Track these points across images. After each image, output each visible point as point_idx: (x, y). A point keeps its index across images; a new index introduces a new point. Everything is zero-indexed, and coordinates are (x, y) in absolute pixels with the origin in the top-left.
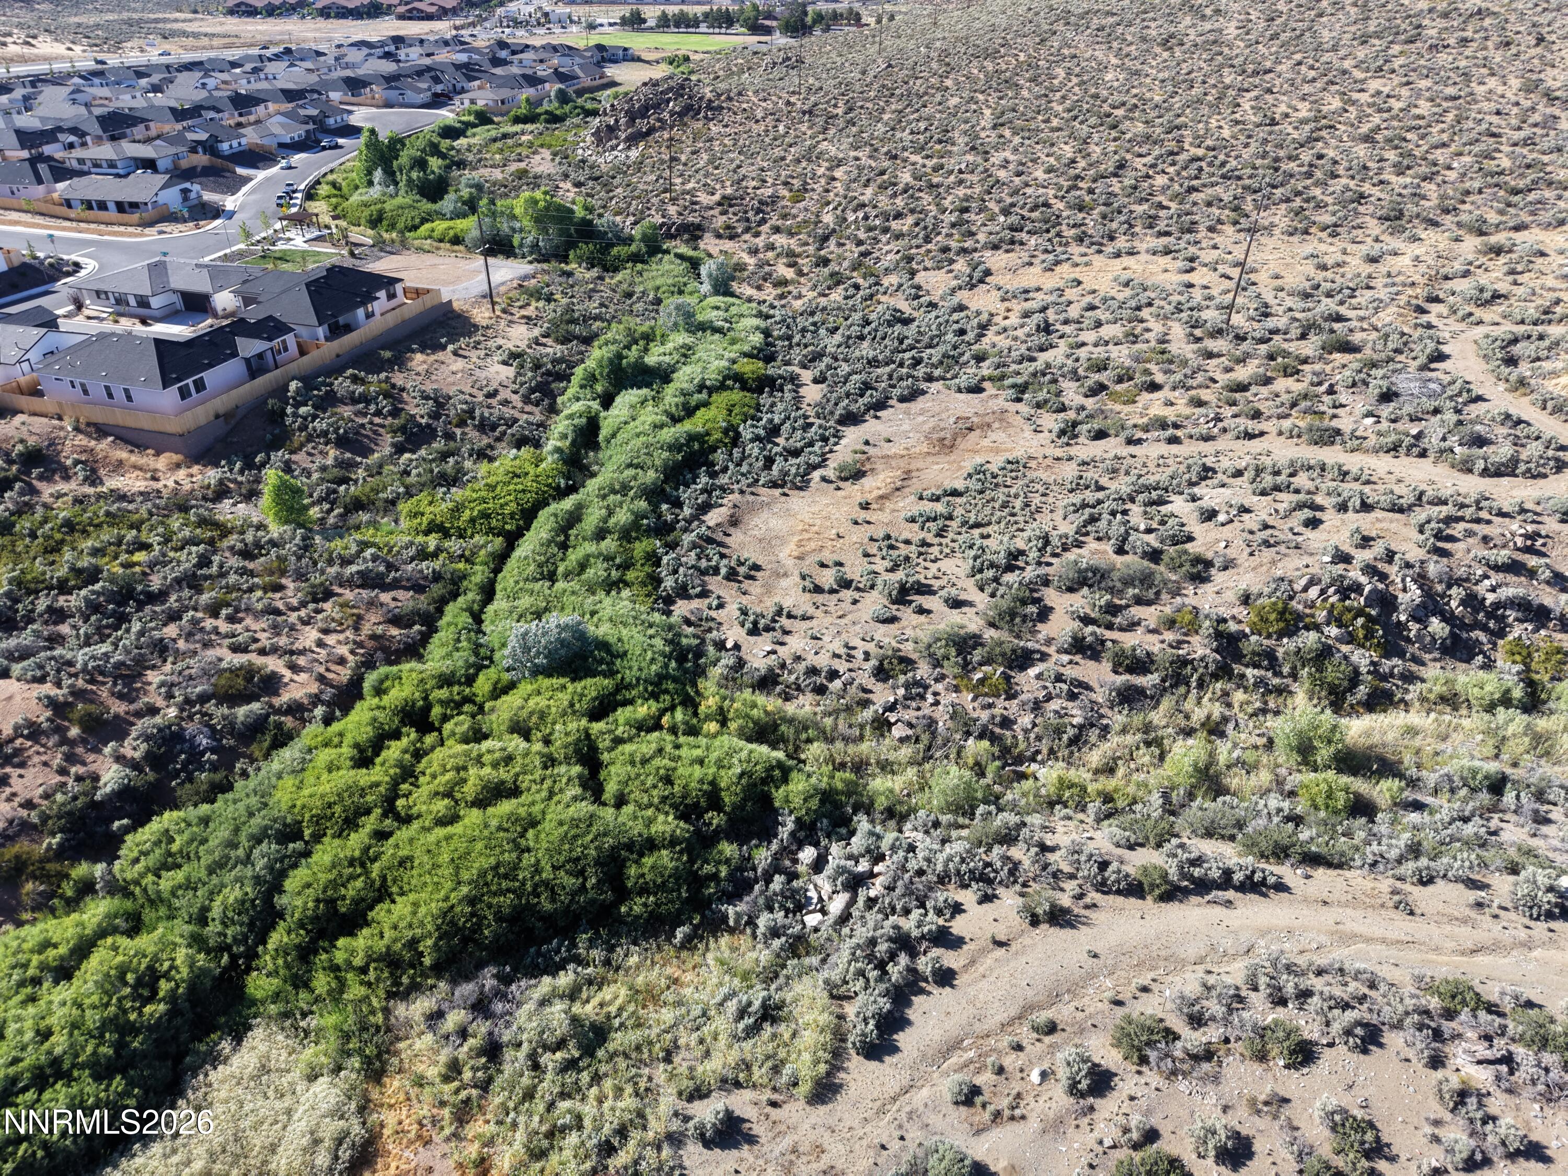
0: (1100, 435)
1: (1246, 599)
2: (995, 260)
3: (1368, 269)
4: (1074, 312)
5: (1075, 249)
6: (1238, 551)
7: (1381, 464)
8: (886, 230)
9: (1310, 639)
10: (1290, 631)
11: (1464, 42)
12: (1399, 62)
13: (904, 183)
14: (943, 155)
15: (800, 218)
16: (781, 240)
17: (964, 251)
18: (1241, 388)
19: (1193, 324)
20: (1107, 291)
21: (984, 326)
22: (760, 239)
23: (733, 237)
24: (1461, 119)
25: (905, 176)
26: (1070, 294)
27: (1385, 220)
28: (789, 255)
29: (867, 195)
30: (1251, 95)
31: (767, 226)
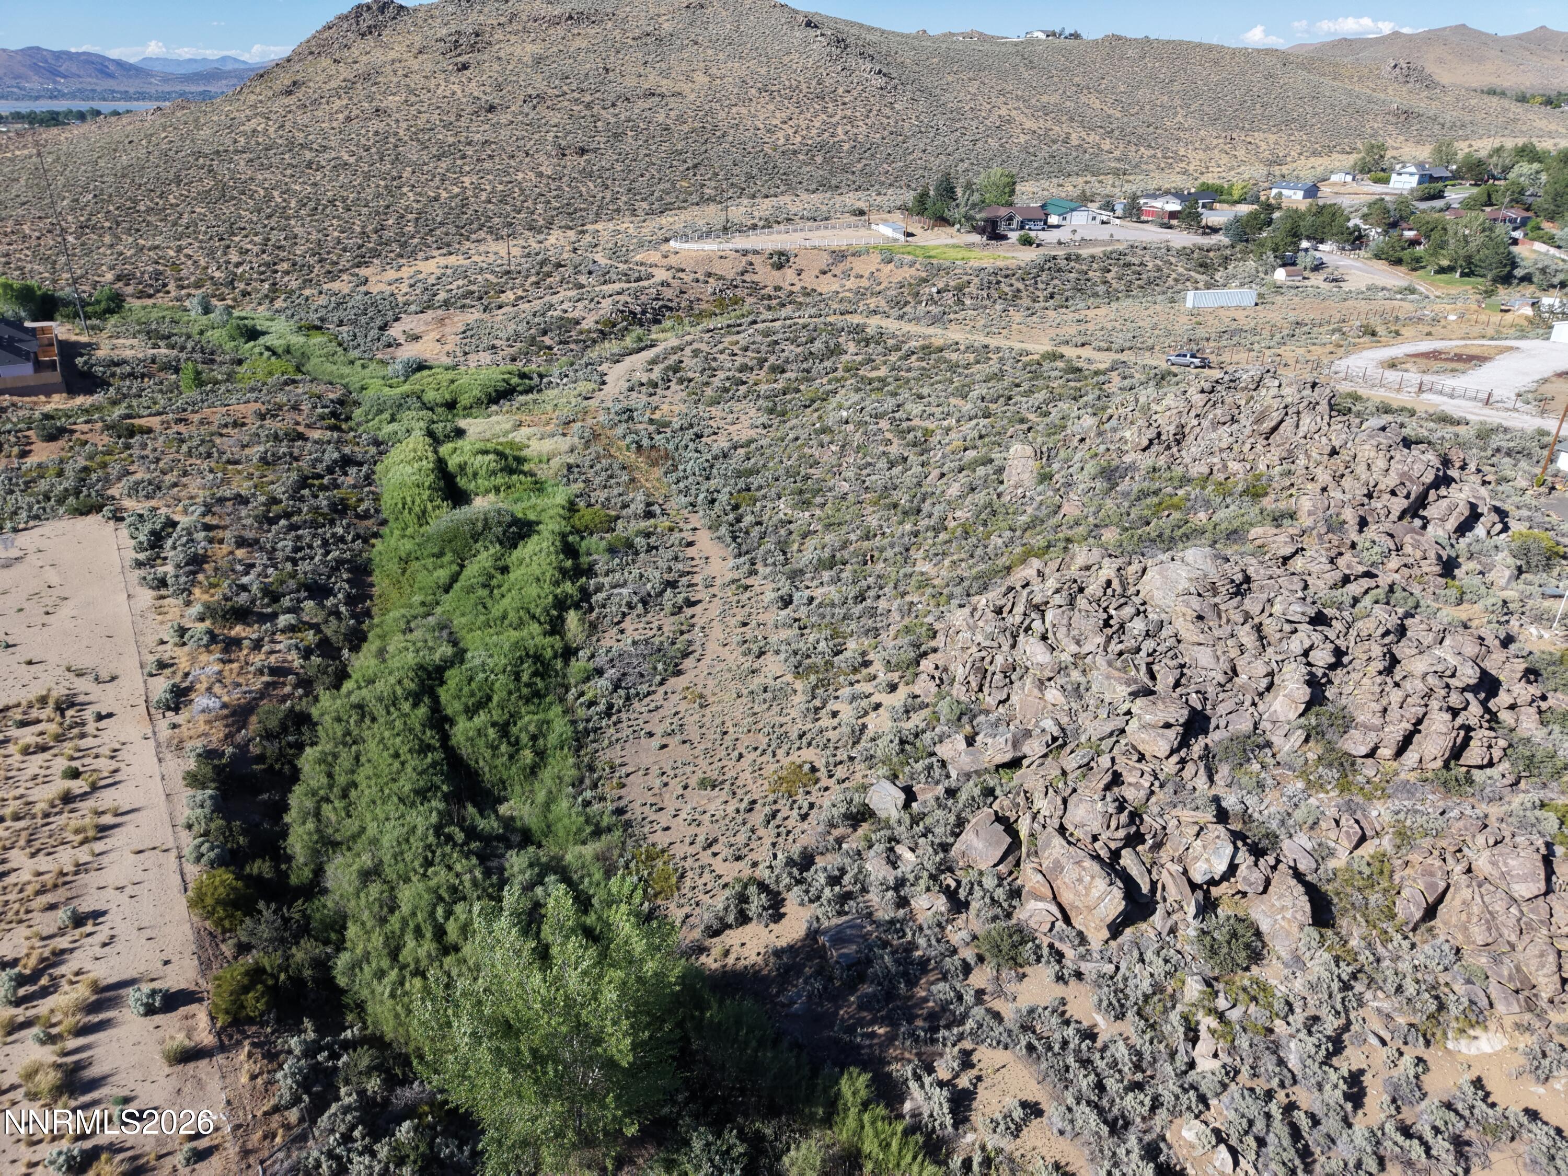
0: (500, 307)
1: (597, 322)
2: (363, 272)
4: (431, 280)
5: (404, 261)
6: (583, 315)
7: (604, 287)
8: (276, 272)
9: (619, 326)
10: (614, 325)
11: (491, 157)
12: (467, 168)
13: (256, 249)
14: (256, 234)
15: (193, 279)
16: (193, 291)
17: (341, 271)
18: (537, 284)
19: (493, 272)
20: (438, 272)
21: (392, 295)
22: (173, 294)
23: (150, 296)
24: (522, 191)
25: (249, 247)
26: (420, 277)
27: (530, 229)
28: (214, 296)
29: (234, 257)
30: (405, 190)
31: (171, 287)
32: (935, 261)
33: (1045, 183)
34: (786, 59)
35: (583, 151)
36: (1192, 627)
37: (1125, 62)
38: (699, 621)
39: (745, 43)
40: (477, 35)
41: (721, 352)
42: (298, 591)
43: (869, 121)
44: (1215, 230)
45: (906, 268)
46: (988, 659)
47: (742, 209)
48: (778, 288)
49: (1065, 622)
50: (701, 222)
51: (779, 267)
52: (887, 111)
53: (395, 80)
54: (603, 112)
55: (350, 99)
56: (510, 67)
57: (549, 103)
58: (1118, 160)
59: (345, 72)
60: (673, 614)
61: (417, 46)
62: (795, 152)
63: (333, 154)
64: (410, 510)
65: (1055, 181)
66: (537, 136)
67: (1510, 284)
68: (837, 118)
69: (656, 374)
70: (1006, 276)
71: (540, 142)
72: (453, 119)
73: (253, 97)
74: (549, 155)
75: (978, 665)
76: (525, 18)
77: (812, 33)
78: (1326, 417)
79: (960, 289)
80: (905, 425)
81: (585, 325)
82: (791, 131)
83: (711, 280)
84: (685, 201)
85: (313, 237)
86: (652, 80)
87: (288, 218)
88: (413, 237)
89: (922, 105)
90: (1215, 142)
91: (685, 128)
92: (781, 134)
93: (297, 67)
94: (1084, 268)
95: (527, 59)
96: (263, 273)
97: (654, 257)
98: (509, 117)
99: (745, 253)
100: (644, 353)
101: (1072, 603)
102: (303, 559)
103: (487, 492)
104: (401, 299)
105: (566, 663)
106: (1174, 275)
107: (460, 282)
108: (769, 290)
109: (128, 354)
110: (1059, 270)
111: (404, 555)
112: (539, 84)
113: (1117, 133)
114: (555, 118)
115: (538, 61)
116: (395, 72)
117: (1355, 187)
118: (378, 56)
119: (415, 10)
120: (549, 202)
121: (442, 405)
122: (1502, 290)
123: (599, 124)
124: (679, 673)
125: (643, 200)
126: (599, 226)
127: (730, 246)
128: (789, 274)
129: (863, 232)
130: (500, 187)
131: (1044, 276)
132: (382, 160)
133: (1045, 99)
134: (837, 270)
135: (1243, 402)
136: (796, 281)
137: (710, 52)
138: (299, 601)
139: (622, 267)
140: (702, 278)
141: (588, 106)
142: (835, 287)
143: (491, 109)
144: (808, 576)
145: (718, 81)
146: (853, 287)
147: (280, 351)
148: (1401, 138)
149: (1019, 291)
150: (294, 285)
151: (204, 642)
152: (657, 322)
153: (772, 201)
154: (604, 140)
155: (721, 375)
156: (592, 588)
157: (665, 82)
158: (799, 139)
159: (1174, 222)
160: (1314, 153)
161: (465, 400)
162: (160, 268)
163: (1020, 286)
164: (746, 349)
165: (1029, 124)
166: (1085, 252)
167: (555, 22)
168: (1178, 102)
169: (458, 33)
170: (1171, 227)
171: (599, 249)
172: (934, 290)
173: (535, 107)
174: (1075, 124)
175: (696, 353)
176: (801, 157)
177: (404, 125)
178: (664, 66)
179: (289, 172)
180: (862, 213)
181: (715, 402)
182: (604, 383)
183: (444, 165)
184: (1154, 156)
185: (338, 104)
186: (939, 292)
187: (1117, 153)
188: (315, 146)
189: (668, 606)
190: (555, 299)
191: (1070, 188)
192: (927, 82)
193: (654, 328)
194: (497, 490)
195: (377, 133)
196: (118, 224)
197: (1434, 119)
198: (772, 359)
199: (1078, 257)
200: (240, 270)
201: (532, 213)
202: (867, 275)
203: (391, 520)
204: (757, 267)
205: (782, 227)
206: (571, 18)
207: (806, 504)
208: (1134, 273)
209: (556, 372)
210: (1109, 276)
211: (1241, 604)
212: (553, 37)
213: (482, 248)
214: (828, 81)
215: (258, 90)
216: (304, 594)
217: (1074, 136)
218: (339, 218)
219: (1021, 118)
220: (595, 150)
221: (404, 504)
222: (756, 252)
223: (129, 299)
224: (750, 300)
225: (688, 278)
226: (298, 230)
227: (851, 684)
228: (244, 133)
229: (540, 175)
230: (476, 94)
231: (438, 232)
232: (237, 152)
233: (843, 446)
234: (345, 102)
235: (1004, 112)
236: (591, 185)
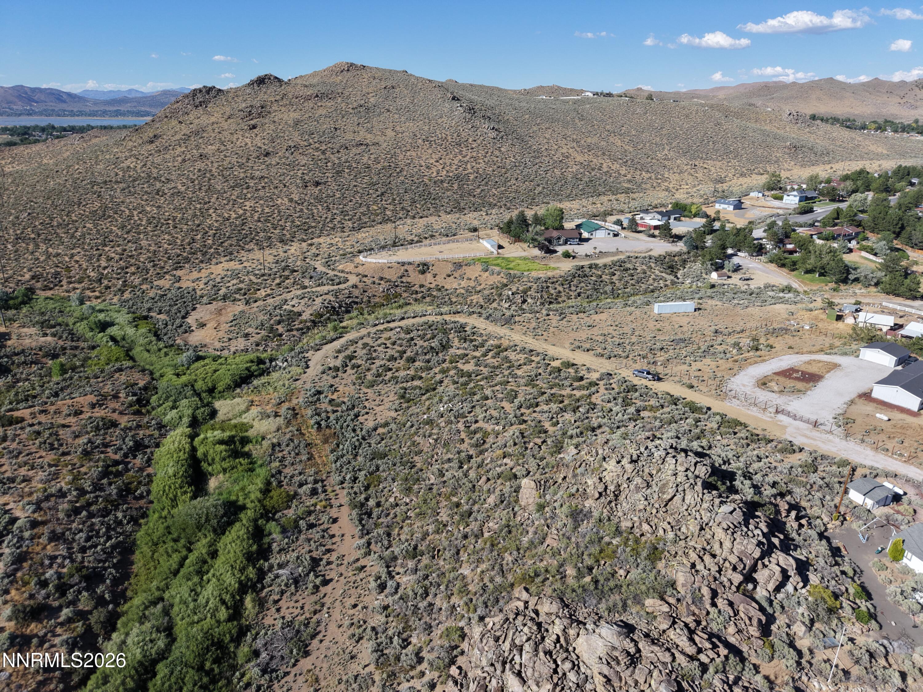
0: (256, 301)
1: (311, 315)
2: (179, 273)
3: (286, 254)
4: (218, 280)
5: (203, 265)
6: (304, 309)
7: (318, 289)
8: (127, 273)
9: (325, 317)
10: (322, 317)
11: (264, 187)
12: (249, 196)
13: (117, 257)
14: (119, 246)
15: (77, 277)
16: (77, 286)
17: (165, 273)
18: (279, 284)
19: (256, 275)
20: (223, 273)
21: (194, 290)
22: (65, 287)
23: (51, 289)
24: (279, 212)
25: (113, 255)
26: (212, 276)
27: (280, 242)
28: (88, 289)
29: (103, 263)
30: (211, 211)
31: (64, 282)
32: (512, 272)
33: (584, 202)
34: (440, 121)
35: (317, 184)
36: (603, 688)
37: (635, 116)
38: (328, 601)
39: (417, 111)
40: (262, 108)
41: (379, 346)
42: (80, 582)
43: (486, 159)
44: (679, 238)
45: (495, 276)
46: (488, 679)
47: (406, 228)
48: (422, 286)
49: (531, 665)
50: (381, 238)
51: (423, 272)
52: (497, 153)
53: (213, 135)
54: (332, 156)
55: (186, 147)
56: (280, 127)
57: (301, 151)
58: (629, 181)
59: (185, 130)
60: (312, 594)
61: (228, 114)
62: (442, 182)
63: (173, 185)
64: (167, 495)
65: (591, 199)
66: (292, 173)
67: (847, 283)
68: (468, 157)
69: (338, 363)
70: (553, 283)
71: (294, 177)
72: (244, 161)
73: (131, 143)
74: (298, 187)
75: (482, 682)
76: (291, 97)
77: (456, 104)
78: (700, 495)
79: (525, 292)
80: (474, 427)
81: (305, 317)
82: (440, 167)
83: (382, 282)
84: (374, 221)
85: (152, 248)
86: (363, 135)
87: (139, 233)
88: (210, 248)
89: (517, 149)
90: (685, 168)
91: (379, 166)
92: (434, 170)
93: (157, 126)
94: (600, 273)
95: (291, 122)
96: (119, 274)
97: (350, 267)
98: (277, 159)
99: (403, 264)
100: (335, 343)
101: (536, 650)
102: (90, 547)
103: (219, 473)
104: (199, 293)
105: (237, 647)
106: (653, 276)
107: (235, 282)
108: (417, 288)
109: (27, 342)
110: (585, 276)
111: (155, 540)
112: (296, 138)
113: (629, 162)
114: (303, 160)
115: (297, 123)
116: (214, 130)
117: (762, 202)
118: (205, 120)
119: (228, 92)
120: (293, 222)
121: (205, 392)
122: (842, 287)
123: (329, 164)
124: (307, 654)
125: (349, 220)
126: (321, 240)
127: (394, 259)
128: (429, 276)
129: (474, 244)
130: (267, 210)
131: (575, 282)
132: (200, 189)
133: (589, 140)
134: (456, 274)
135: (654, 472)
136: (432, 281)
137: (396, 116)
138: (80, 592)
139: (331, 273)
140: (377, 281)
141: (324, 153)
142: (455, 285)
143: (267, 154)
144: (400, 561)
145: (400, 135)
146: (466, 286)
147: (119, 339)
148: (793, 163)
149: (560, 292)
150: (137, 282)
151: (5, 647)
152: (348, 312)
153: (424, 221)
154: (330, 175)
155: (378, 363)
156: (266, 569)
157: (369, 136)
158: (445, 173)
159: (657, 232)
160: (743, 175)
161: (221, 386)
162: (59, 270)
163: (561, 289)
164: (394, 343)
165: (579, 158)
166: (601, 262)
167: (308, 98)
168: (665, 141)
169: (251, 106)
170: (654, 236)
171: (319, 258)
172: (510, 293)
173: (292, 153)
174: (605, 157)
175: (365, 345)
176: (445, 185)
177: (216, 165)
178: (369, 125)
179: (145, 197)
180: (475, 230)
181: (371, 385)
182: (308, 367)
183: (236, 193)
184: (650, 178)
185: (179, 150)
186: (513, 294)
187: (629, 177)
188: (163, 179)
189: (310, 586)
190: (289, 296)
191: (599, 205)
192: (522, 131)
193: (346, 316)
194: (225, 470)
195: (199, 170)
196: (39, 235)
197: (811, 149)
198: (408, 354)
199: (596, 265)
200: (106, 272)
201: (283, 229)
202: (473, 279)
203: (155, 501)
204: (411, 273)
205: (427, 242)
206: (317, 96)
207: (409, 490)
208: (629, 275)
209: (281, 358)
210: (615, 278)
211: (633, 672)
212: (307, 108)
213: (251, 256)
214: (463, 134)
215: (134, 139)
216: (84, 584)
217: (605, 165)
218: (169, 233)
219: (574, 154)
220: (325, 183)
221: (164, 491)
222: (410, 263)
223: (38, 292)
224: (405, 295)
225: (368, 281)
226: (144, 243)
227: (408, 681)
228: (123, 169)
229: (291, 200)
230: (259, 145)
231: (226, 244)
232: (117, 182)
233: (436, 440)
234: (184, 149)
235: (565, 151)
236: (320, 207)
